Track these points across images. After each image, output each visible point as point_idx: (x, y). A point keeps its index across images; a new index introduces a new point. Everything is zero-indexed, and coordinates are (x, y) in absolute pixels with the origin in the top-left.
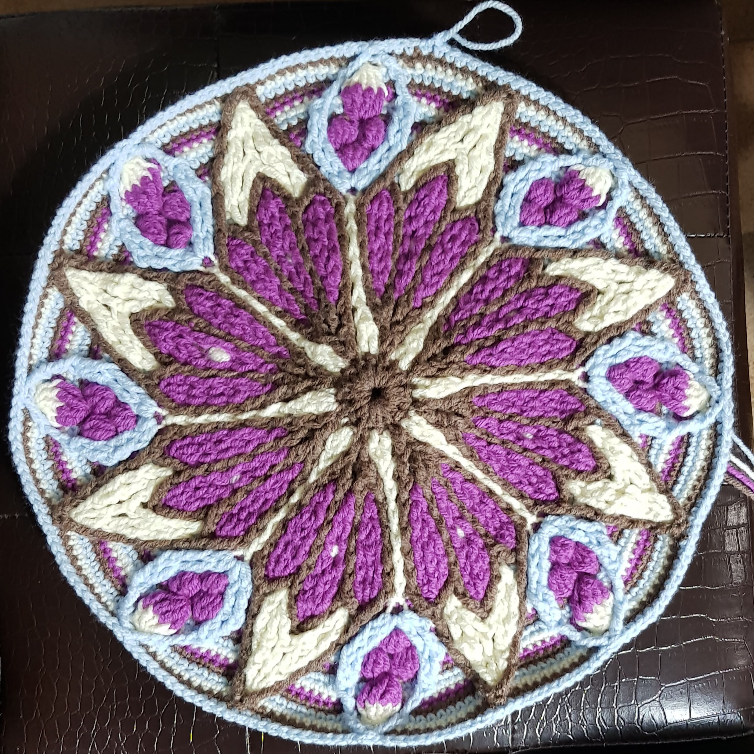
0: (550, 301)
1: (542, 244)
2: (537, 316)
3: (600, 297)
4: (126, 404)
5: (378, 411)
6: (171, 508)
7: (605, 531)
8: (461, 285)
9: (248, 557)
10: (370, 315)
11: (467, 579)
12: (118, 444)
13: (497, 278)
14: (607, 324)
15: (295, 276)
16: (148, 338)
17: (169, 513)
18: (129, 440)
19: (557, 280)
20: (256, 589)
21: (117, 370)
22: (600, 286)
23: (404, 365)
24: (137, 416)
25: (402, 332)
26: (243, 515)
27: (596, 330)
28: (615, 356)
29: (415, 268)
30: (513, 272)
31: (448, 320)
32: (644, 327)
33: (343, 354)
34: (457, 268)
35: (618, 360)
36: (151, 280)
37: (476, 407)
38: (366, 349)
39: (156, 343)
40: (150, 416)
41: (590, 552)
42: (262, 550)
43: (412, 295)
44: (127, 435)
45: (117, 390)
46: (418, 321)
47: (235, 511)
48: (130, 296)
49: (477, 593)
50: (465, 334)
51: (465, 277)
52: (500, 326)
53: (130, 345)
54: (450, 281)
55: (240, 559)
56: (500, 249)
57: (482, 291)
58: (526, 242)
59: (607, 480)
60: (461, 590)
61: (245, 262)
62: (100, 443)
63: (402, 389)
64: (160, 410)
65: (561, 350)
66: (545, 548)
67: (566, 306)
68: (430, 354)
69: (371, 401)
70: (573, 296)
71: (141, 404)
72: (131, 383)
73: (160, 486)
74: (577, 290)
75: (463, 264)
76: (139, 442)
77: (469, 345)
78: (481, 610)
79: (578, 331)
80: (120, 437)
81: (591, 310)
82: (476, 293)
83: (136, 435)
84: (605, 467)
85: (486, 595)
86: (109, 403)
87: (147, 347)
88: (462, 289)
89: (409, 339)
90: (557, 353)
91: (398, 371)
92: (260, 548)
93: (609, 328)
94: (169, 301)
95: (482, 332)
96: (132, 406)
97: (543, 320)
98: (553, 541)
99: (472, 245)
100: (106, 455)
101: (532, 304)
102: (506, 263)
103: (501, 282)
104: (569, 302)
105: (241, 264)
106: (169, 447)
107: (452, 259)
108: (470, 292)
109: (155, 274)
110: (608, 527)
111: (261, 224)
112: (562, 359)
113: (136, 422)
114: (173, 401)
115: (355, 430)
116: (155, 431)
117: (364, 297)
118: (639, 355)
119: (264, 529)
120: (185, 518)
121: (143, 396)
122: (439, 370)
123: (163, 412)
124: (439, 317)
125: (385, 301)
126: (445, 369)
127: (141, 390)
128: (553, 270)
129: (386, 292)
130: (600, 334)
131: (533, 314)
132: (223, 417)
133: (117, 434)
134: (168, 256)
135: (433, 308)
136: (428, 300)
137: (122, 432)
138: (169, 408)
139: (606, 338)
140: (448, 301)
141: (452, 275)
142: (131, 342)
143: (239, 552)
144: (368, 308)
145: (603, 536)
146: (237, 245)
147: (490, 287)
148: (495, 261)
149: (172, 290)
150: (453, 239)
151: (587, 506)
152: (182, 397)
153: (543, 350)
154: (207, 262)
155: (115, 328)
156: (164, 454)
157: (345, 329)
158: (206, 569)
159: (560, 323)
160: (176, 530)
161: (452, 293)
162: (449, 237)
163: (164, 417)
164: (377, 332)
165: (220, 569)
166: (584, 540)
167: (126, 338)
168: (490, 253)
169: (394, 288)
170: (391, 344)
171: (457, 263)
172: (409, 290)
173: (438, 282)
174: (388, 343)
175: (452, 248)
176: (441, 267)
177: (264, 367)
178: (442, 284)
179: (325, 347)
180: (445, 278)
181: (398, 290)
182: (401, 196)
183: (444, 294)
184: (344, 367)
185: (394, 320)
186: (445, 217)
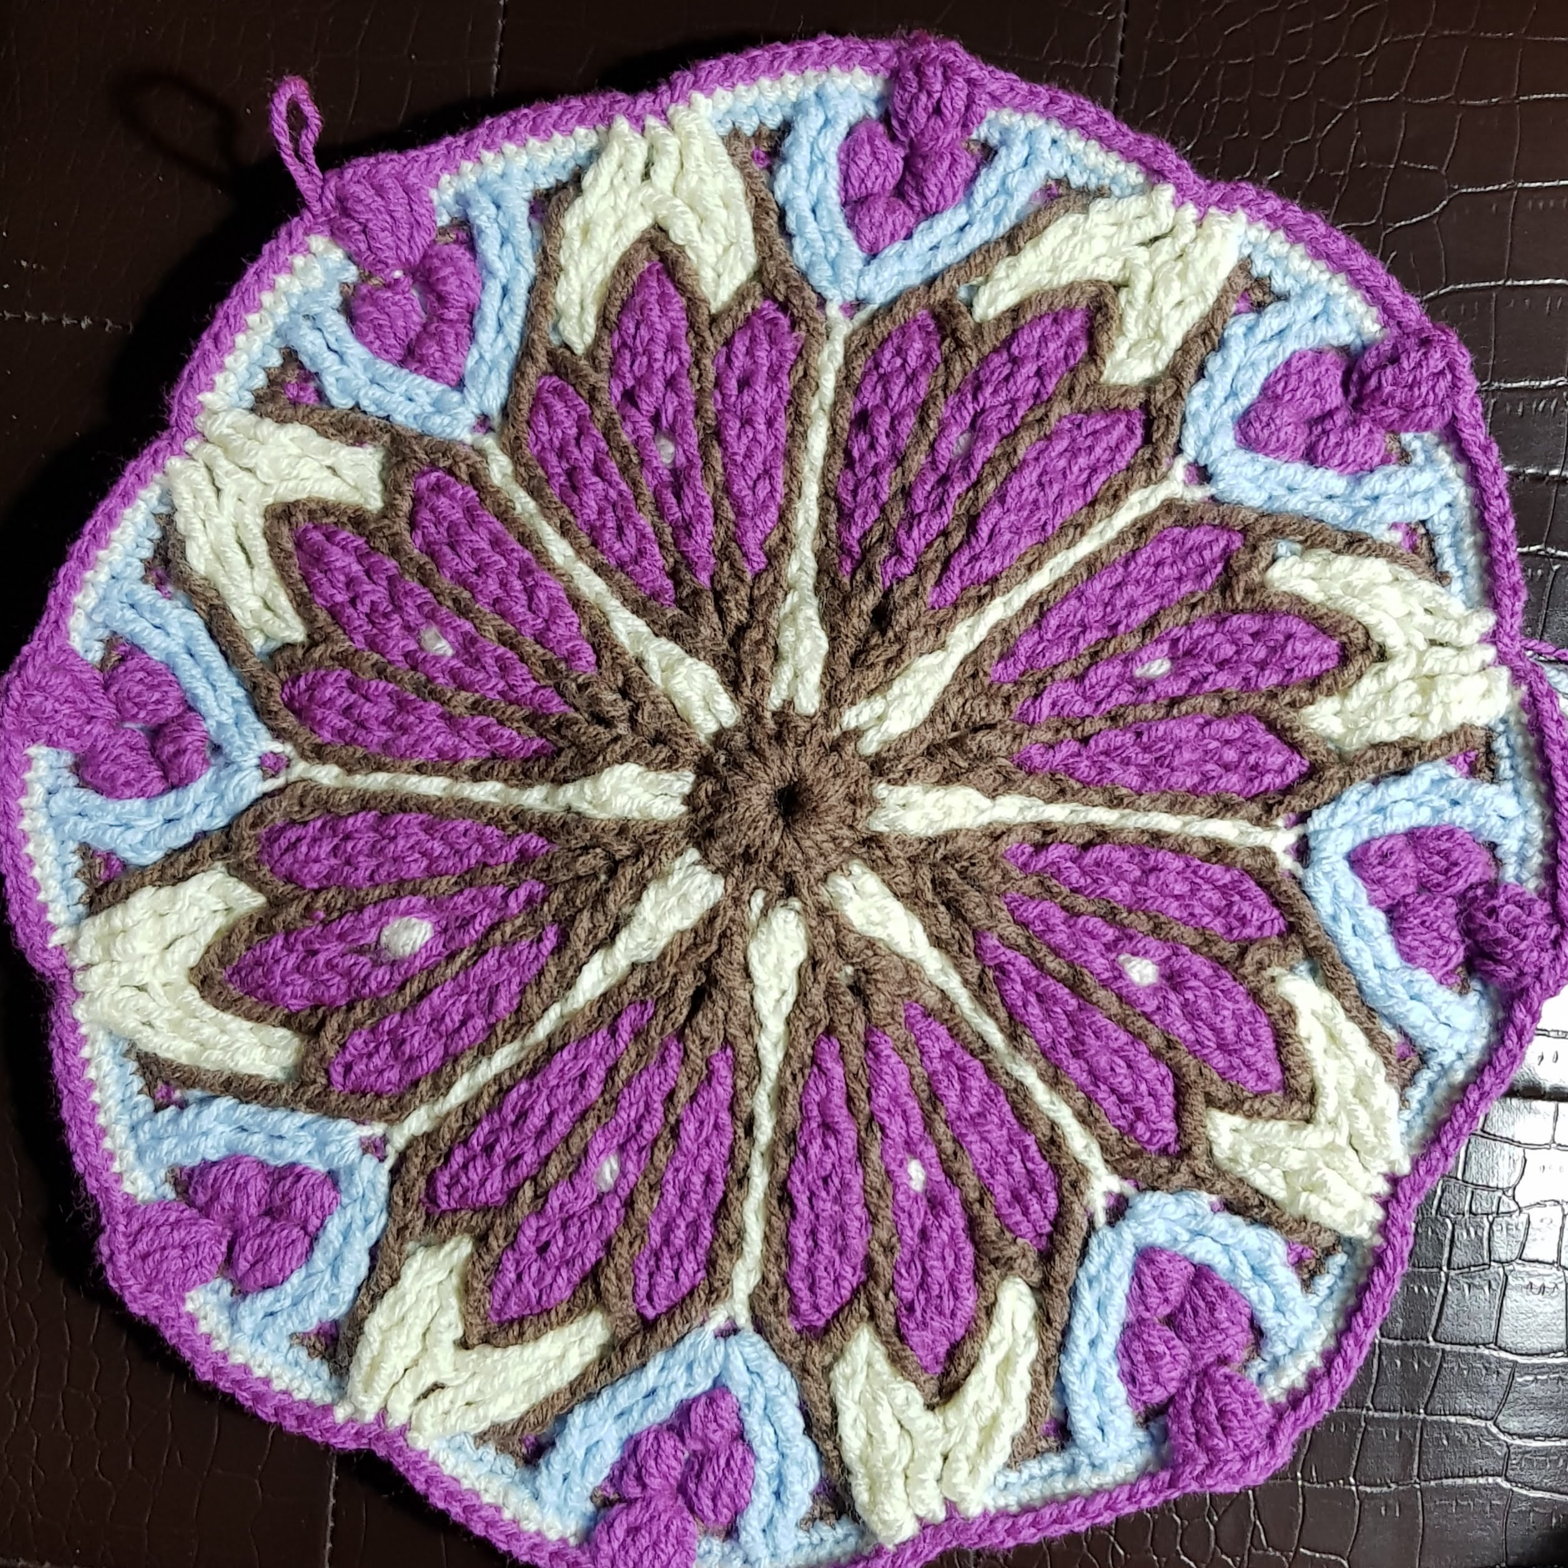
0: (1030, 368)
1: (935, 268)
3: (1123, 296)
4: (292, 1165)
5: (816, 835)
6: (521, 1320)
7: (1451, 771)
8: (819, 463)
9: (743, 1319)
10: (677, 650)
11: (1219, 1060)
12: (331, 1255)
13: (887, 397)
14: (1175, 339)
15: (468, 673)
16: (249, 1001)
17: (521, 1334)
18: (346, 1235)
19: (1014, 320)
20: (802, 1372)
21: (233, 1108)
22: (1109, 271)
23: (809, 701)
24: (331, 1173)
25: (764, 640)
26: (680, 1236)
27: (1161, 366)
28: (1233, 394)
29: (707, 491)
31: (844, 550)
32: (1257, 295)
33: (671, 763)
34: (791, 435)
35: (1245, 400)
36: (185, 878)
38: (712, 727)
39: (270, 998)
40: (355, 1155)
41: (1451, 833)
42: (764, 1279)
44: (334, 1227)
45: (257, 1146)
46: (780, 593)
47: (656, 1238)
48: (169, 938)
49: (1262, 1076)
50: (898, 552)
51: (818, 441)
52: (959, 488)
53: (225, 1038)
54: (794, 473)
55: (730, 1332)
56: (854, 333)
57: (872, 446)
58: (900, 286)
59: (1379, 666)
60: (1222, 1092)
61: (347, 711)
62: (295, 1279)
63: (834, 758)
64: (366, 1131)
65: (1115, 449)
66: (1351, 885)
67: (1066, 357)
68: (850, 645)
69: (787, 826)
70: (1068, 328)
71: (322, 1145)
72: (276, 1116)
73: (466, 1289)
74: (1070, 311)
75: (797, 419)
76: (368, 1222)
77: (919, 570)
78: (1296, 1106)
79: (1126, 391)
80: (323, 1240)
81: (1121, 332)
82: (862, 456)
83: (354, 1213)
84: (1358, 636)
85: (1285, 1069)
86: (258, 1186)
87: (260, 1019)
88: (826, 470)
89: (787, 638)
90: (1112, 461)
91: (804, 726)
92: (755, 1279)
93: (1184, 349)
94: (248, 899)
95: (928, 525)
96: (306, 1161)
97: (1039, 412)
98: (1357, 860)
100: (324, 1295)
102: (888, 354)
103: (901, 396)
104: (1070, 344)
105: (342, 723)
106: (431, 1197)
107: (770, 423)
108: (850, 463)
109: (185, 858)
110: (1451, 761)
111: (334, 612)
112: (1130, 466)
113: (335, 1185)
114: (378, 1096)
115: (796, 904)
116: (384, 1179)
117: (640, 625)
118: (1280, 360)
119: (741, 1233)
120: (561, 1323)
121: (315, 1126)
122: (889, 661)
123: (377, 1129)
124: (820, 555)
125: (690, 604)
126: (901, 651)
127: (304, 1117)
128: (992, 302)
129: (678, 585)
130: (1174, 372)
131: (1009, 416)
132: (503, 1059)
133: (314, 1239)
134: (189, 807)
135: (793, 548)
136: (775, 538)
137: (322, 1226)
138: (382, 1116)
139: (1192, 372)
140: (814, 513)
141: (788, 456)
142: (223, 1032)
143: (718, 1319)
144: (663, 640)
145: (1454, 783)
146: (311, 688)
147: (882, 423)
148: (860, 365)
149: (239, 871)
150: (745, 383)
151: (1376, 746)
152: (393, 1075)
153: (1077, 475)
154: (270, 766)
155: (176, 1025)
156: (428, 1215)
157: (648, 708)
158: (672, 1403)
159: (1077, 397)
160: (562, 1357)
161: (812, 489)
162: (733, 384)
163: (385, 1140)
164: (712, 674)
165: (703, 1384)
166: (1423, 817)
167: (207, 1031)
168: (840, 358)
169: (691, 567)
170: (758, 676)
171: (783, 425)
172: (725, 548)
173: (773, 490)
174: (749, 680)
175: (754, 401)
176: (759, 458)
177: (512, 903)
178: (781, 489)
179: (618, 769)
180: (781, 474)
181: (701, 563)
182: (583, 362)
183: (798, 504)
184: (687, 789)
185: (731, 630)
186: (702, 346)
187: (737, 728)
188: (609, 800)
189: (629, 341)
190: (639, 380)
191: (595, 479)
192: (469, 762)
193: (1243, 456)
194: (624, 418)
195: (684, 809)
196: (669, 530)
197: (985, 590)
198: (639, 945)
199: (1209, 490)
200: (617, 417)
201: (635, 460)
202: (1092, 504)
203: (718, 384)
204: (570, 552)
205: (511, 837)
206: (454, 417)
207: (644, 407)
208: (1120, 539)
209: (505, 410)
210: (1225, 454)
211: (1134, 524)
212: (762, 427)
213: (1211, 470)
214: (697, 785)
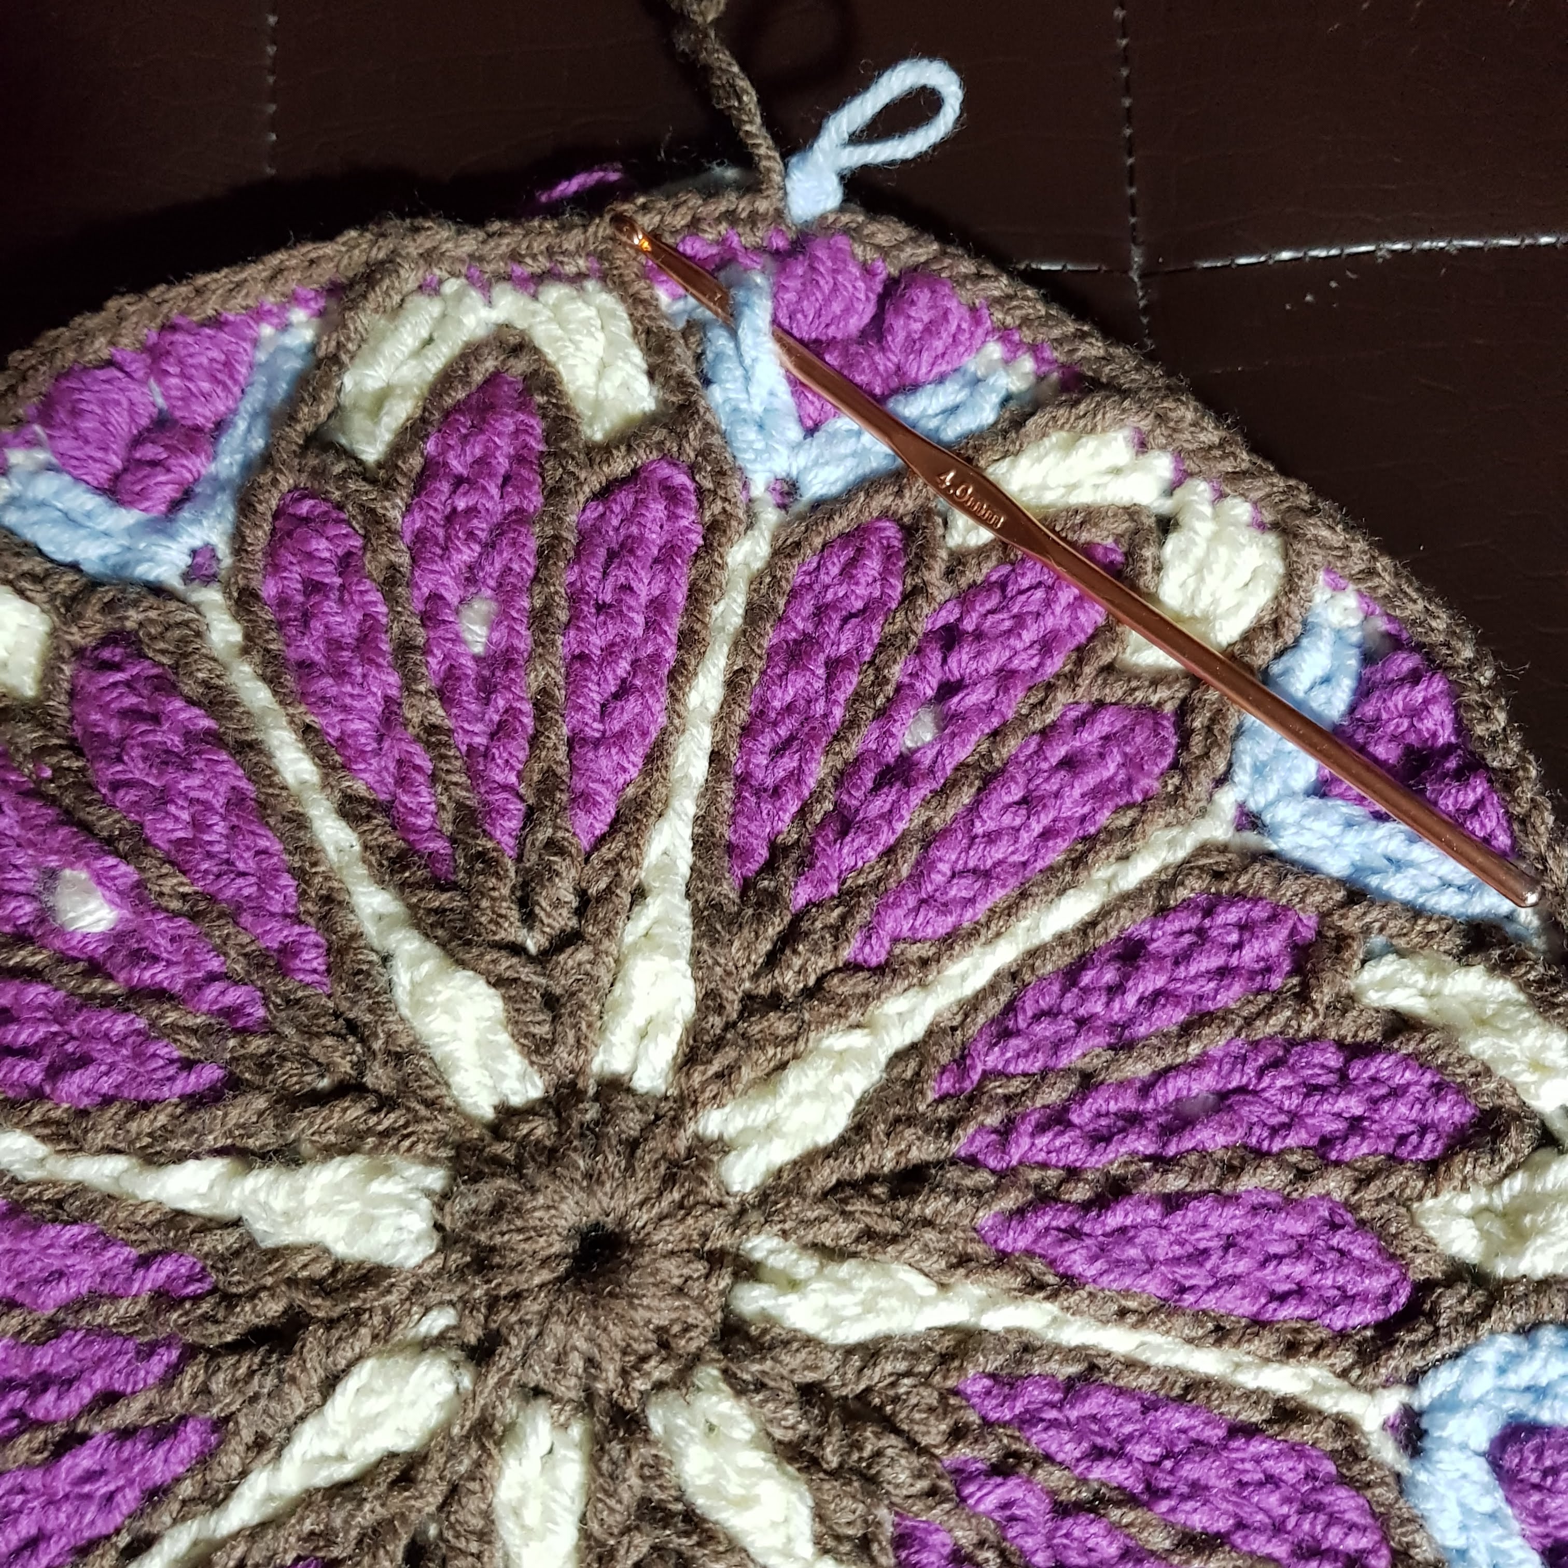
0: (1349, 1105)
2: (1291, 1141)
8: (1044, 935)
19: (1394, 1031)
23: (745, 1173)
28: (1541, 1393)
29: (909, 820)
30: (1248, 956)
34: (1052, 870)
37: (973, 1417)
38: (620, 1066)
43: (863, 915)
46: (854, 1016)
50: (1006, 1135)
51: (1068, 912)
54: (1011, 910)
56: (1223, 848)
58: (1320, 858)
61: (312, 587)
63: (699, 1268)
65: (1347, 1298)
70: (1441, 1110)
75: (1078, 862)
77: (1006, 1176)
79: (1427, 1247)
90: (1332, 1306)
91: (711, 1192)
94: (25, 675)
95: (1066, 1146)
99: (1130, 806)
101: (1287, 1089)
102: (1233, 915)
104: (1423, 1130)
107: (1047, 834)
112: (1342, 1336)
117: (684, 859)
128: (1387, 986)
129: (770, 867)
136: (915, 951)
144: (687, 906)
150: (1071, 764)
157: (584, 954)
162: (1060, 751)
169: (804, 865)
170: (725, 1076)
171: (1055, 854)
172: (858, 892)
173: (972, 901)
174: (715, 1068)
175: (1057, 795)
176: (998, 852)
177: (212, 992)
178: (981, 910)
179: (480, 987)
180: (999, 895)
181: (817, 874)
182: (944, 554)
183: (977, 949)
184: (516, 1101)
185: (764, 988)
186: (1072, 678)
187: (644, 1102)
188: (432, 1007)
189: (1011, 589)
190: (978, 635)
191: (821, 671)
192: (359, 787)
193: (1480, 1470)
194: (919, 651)
195: (489, 1114)
196: (828, 806)
197: (1051, 1279)
198: (266, 1207)
199: (1403, 1465)
200: (913, 640)
201: (880, 701)
202: (1263, 1324)
203: (1046, 733)
204: (713, 707)
205: (297, 919)
206: (768, 449)
207: (953, 663)
208: (1256, 1397)
209: (817, 505)
210: (1463, 1447)
211: (1284, 1399)
212: (1037, 828)
213: (1427, 1443)
214: (529, 1111)
